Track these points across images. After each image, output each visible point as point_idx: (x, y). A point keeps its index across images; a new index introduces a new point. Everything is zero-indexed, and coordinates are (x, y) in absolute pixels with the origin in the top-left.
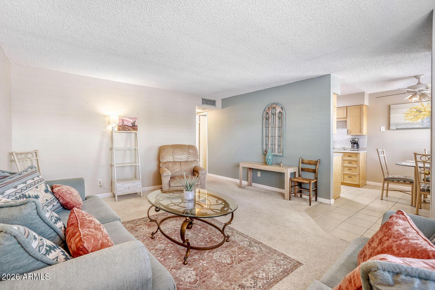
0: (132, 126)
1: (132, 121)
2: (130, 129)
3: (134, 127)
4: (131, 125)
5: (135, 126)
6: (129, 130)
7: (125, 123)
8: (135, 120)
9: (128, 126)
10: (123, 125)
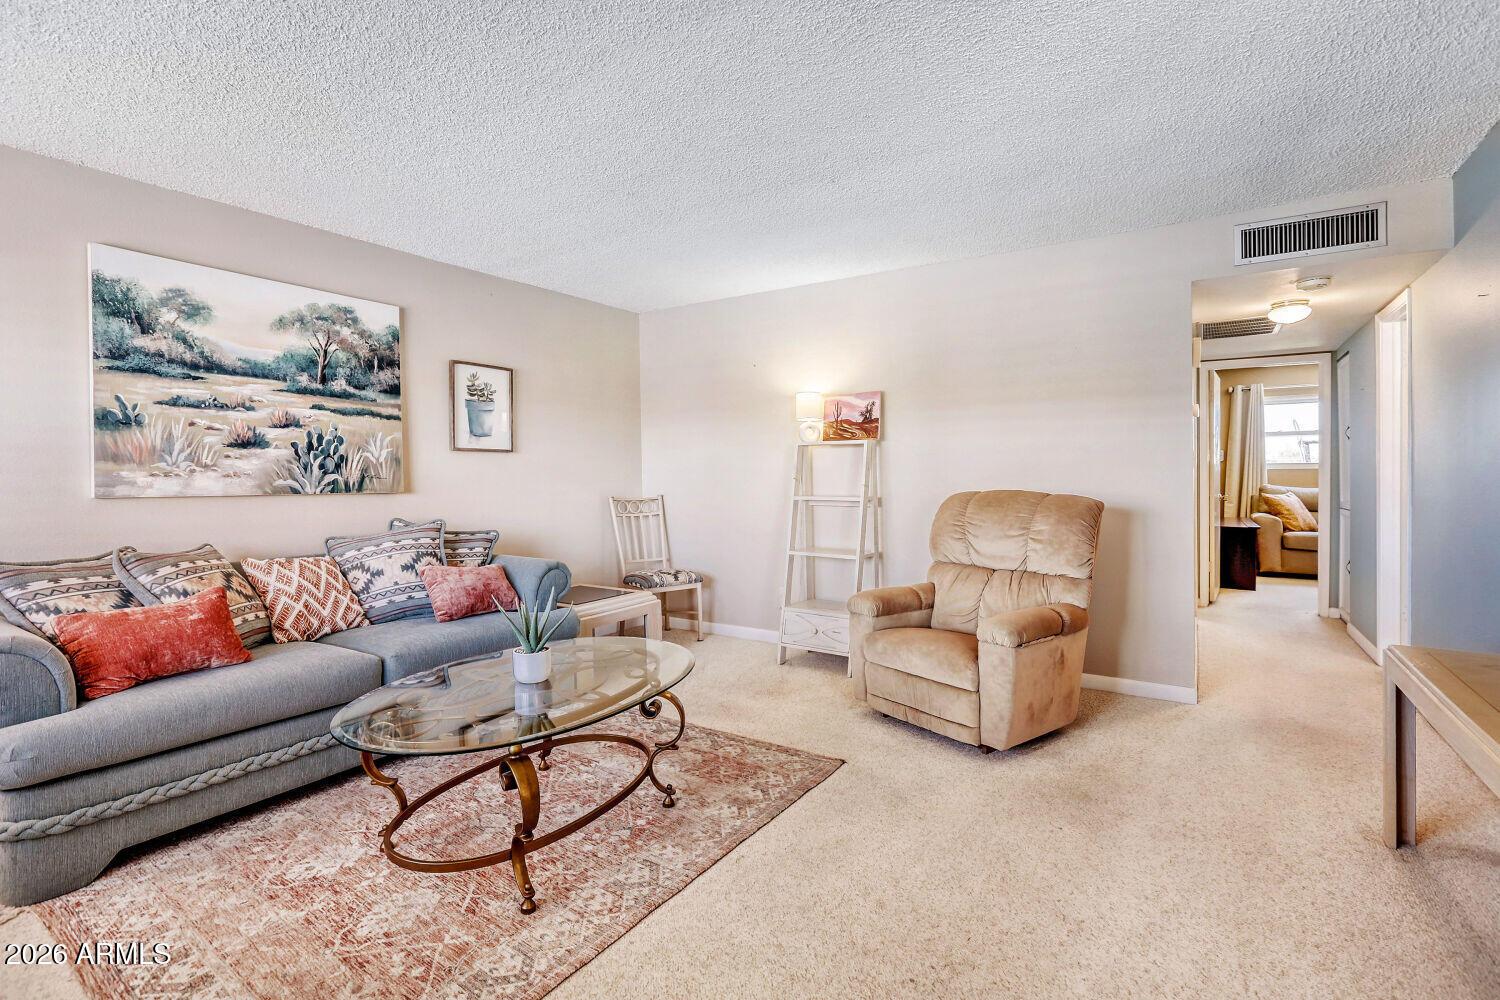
0: (863, 422)
1: (862, 404)
2: (857, 432)
3: (869, 426)
4: (860, 419)
5: (872, 421)
6: (853, 436)
7: (845, 415)
8: (871, 401)
9: (850, 423)
10: (837, 421)
